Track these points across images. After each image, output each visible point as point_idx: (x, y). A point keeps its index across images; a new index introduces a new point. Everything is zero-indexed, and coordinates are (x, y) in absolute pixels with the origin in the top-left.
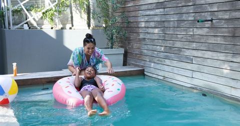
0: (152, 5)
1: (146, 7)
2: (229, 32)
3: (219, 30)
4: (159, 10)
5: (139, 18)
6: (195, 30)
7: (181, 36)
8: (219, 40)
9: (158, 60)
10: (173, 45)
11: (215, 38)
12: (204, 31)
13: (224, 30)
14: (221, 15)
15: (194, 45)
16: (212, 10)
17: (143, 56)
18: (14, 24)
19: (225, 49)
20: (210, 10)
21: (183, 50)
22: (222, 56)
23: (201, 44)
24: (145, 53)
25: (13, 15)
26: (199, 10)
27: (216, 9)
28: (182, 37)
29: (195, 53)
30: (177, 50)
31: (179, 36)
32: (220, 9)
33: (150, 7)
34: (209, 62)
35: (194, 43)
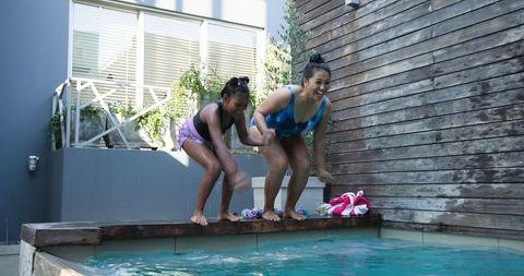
0: (397, 78)
1: (381, 84)
4: (417, 84)
5: (362, 109)
9: (422, 190)
17: (376, 188)
18: (83, 138)
24: (380, 180)
25: (82, 120)
33: (391, 82)
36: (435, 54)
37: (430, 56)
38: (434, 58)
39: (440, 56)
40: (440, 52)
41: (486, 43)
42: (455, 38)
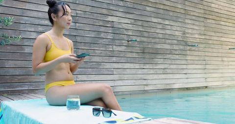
2: (140, 50)
3: (134, 48)
6: (114, 47)
7: (100, 51)
8: (135, 55)
10: (90, 60)
11: (132, 54)
12: (123, 48)
13: (137, 48)
14: (134, 38)
15: (114, 59)
16: (128, 34)
19: (139, 61)
20: (126, 33)
21: (102, 63)
22: (137, 66)
23: (120, 58)
26: (117, 32)
27: (131, 34)
28: (101, 53)
29: (116, 66)
30: (95, 65)
31: (96, 51)
32: (134, 34)
34: (128, 71)
35: (114, 58)
36: (77, 12)
37: (75, 11)
38: (77, 13)
39: (80, 14)
40: (79, 12)
41: (101, 17)
42: (88, 9)
